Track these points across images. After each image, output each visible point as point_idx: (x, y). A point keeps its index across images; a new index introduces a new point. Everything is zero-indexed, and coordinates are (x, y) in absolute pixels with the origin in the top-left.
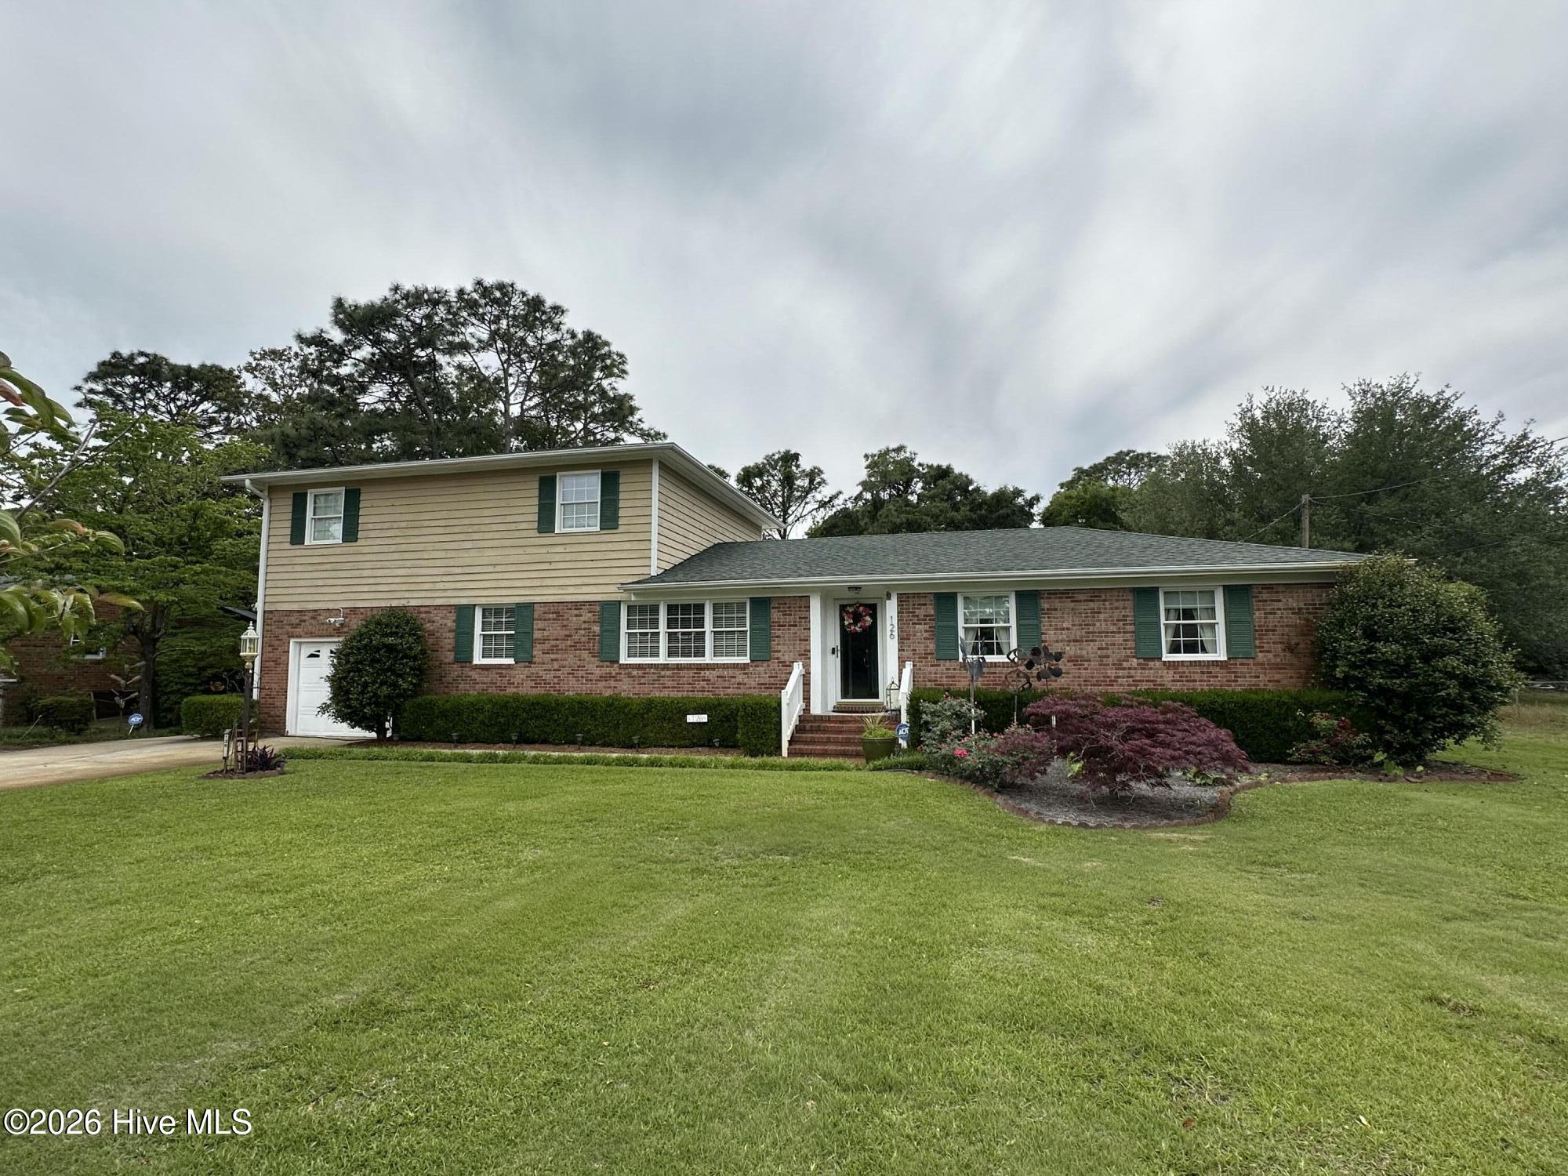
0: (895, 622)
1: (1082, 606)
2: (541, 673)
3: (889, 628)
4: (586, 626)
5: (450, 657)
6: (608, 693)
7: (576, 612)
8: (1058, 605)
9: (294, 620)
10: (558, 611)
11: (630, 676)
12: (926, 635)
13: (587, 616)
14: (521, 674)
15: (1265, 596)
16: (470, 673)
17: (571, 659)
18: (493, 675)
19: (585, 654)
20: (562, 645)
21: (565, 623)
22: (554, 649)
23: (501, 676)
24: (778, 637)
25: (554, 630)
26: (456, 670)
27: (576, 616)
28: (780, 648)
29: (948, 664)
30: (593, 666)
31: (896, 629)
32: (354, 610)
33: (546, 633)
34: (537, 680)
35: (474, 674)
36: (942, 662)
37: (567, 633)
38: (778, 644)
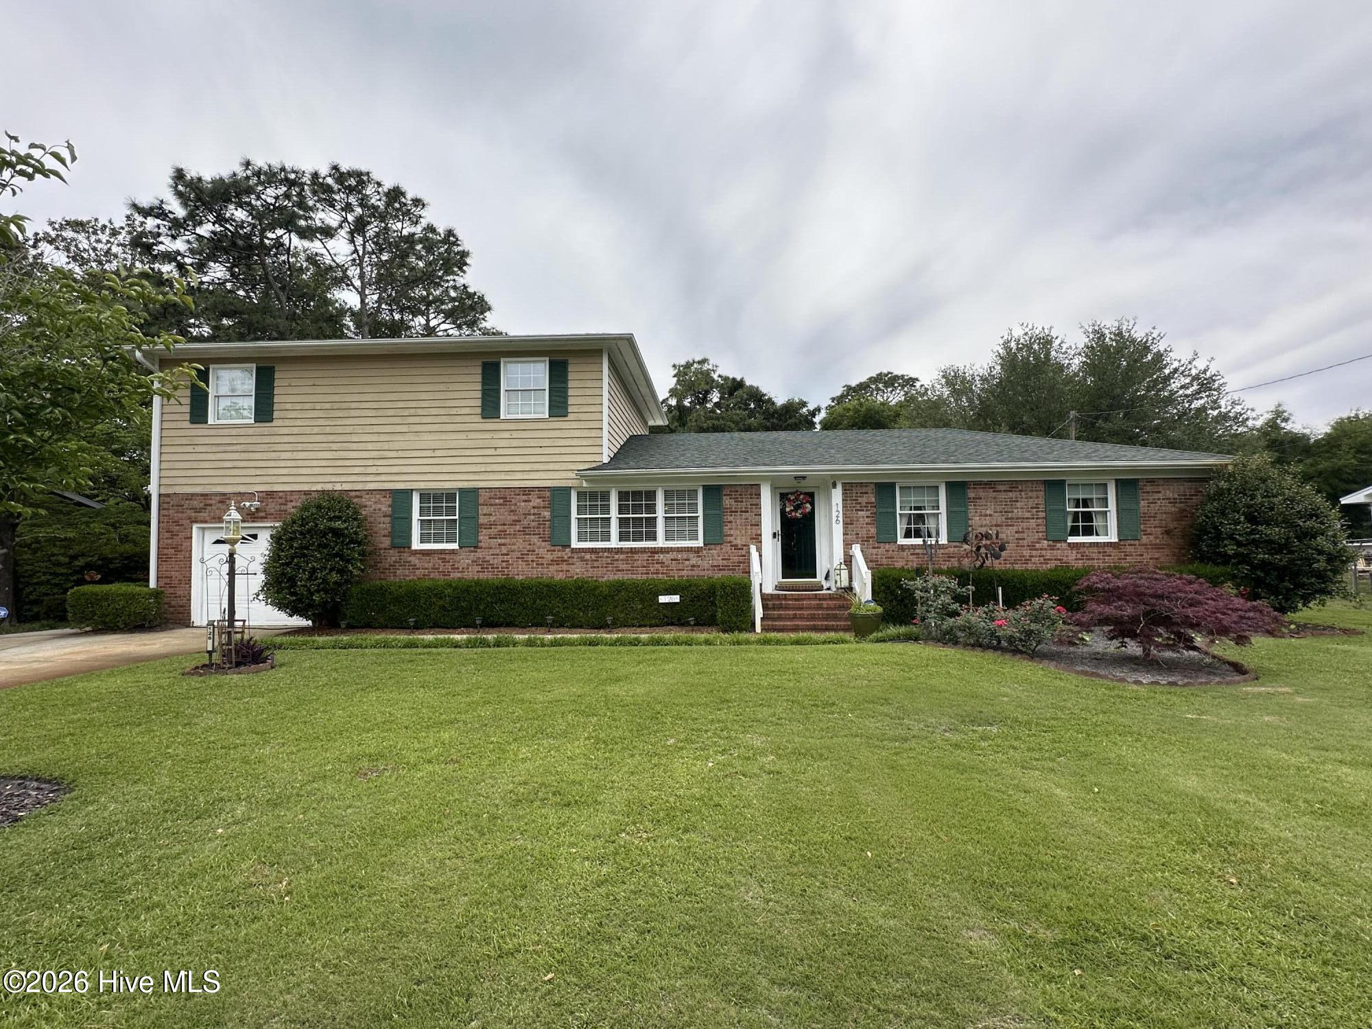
0: (841, 509)
1: (1002, 496)
2: (488, 558)
3: (834, 514)
4: (536, 511)
5: (387, 542)
6: (560, 577)
7: (525, 498)
8: (982, 494)
9: (196, 503)
10: (505, 496)
11: (582, 559)
12: (867, 520)
13: (536, 502)
14: (465, 559)
15: (1149, 488)
16: (410, 559)
17: (520, 544)
18: (435, 560)
19: (535, 539)
20: (510, 530)
21: (513, 508)
22: (502, 534)
23: (444, 561)
24: (730, 522)
25: (502, 515)
26: (393, 556)
27: (525, 501)
28: (732, 532)
29: (887, 546)
30: (543, 550)
31: (841, 515)
32: (270, 494)
33: (493, 519)
34: (484, 565)
35: (414, 560)
36: (882, 545)
37: (516, 518)
38: (731, 529)
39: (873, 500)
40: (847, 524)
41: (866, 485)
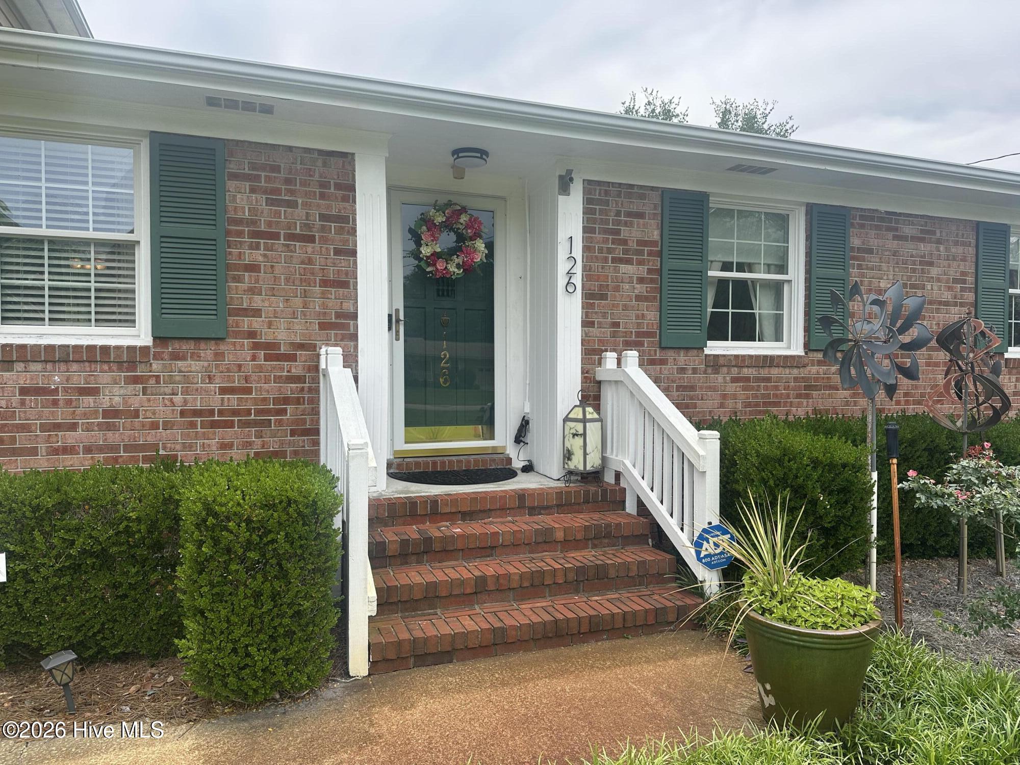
0: (578, 253)
3: (563, 266)
12: (640, 289)
24: (253, 268)
28: (258, 302)
29: (682, 358)
31: (578, 269)
36: (670, 355)
38: (252, 291)
39: (656, 235)
40: (591, 298)
41: (642, 192)
